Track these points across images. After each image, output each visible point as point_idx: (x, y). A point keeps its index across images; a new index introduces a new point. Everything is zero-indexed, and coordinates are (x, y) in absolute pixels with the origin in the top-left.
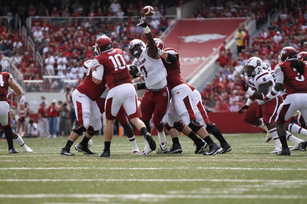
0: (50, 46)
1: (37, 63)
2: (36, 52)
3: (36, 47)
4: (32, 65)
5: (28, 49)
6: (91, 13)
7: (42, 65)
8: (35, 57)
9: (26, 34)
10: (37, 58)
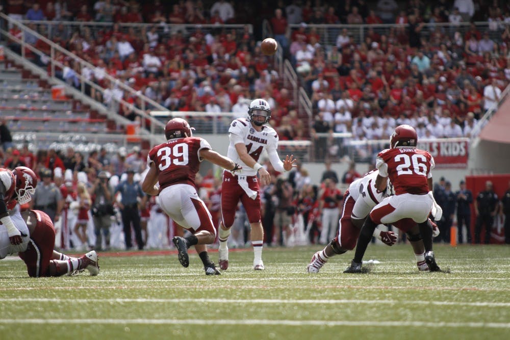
0: (326, 78)
1: (300, 110)
2: (298, 89)
3: (299, 80)
4: (293, 113)
5: (286, 83)
6: (400, 16)
7: (309, 112)
8: (298, 98)
9: (280, 57)
10: (301, 100)
